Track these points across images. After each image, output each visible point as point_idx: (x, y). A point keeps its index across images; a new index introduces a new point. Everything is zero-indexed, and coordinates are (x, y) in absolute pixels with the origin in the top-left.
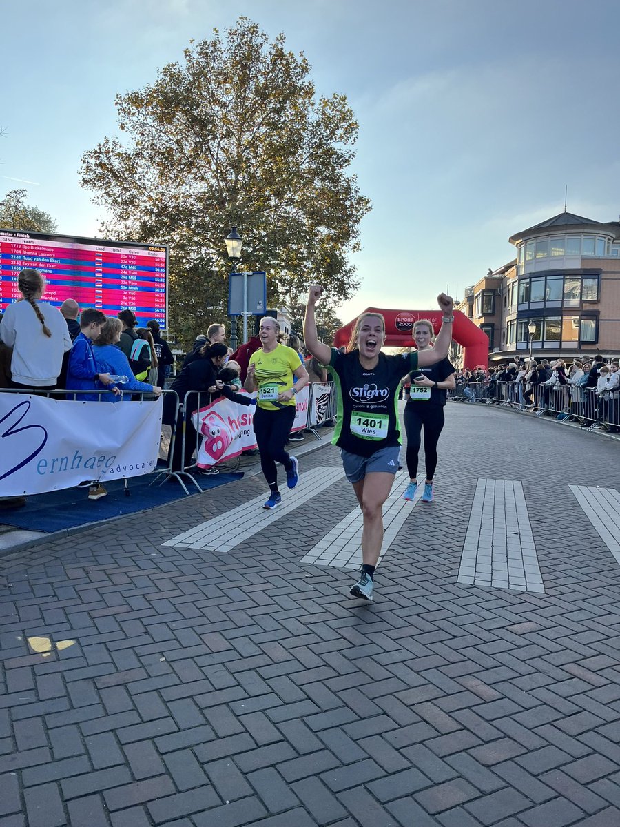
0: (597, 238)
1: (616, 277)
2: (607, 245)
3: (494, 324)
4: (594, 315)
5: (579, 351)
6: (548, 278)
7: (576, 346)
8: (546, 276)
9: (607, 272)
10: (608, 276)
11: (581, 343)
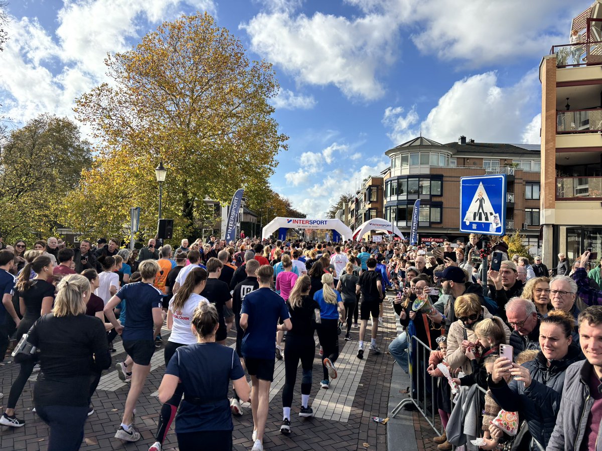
0: (440, 154)
1: (453, 180)
2: (446, 159)
3: (377, 208)
4: (439, 205)
5: (430, 227)
6: (409, 179)
7: (427, 224)
8: (408, 178)
9: (447, 177)
10: (448, 179)
11: (431, 223)
